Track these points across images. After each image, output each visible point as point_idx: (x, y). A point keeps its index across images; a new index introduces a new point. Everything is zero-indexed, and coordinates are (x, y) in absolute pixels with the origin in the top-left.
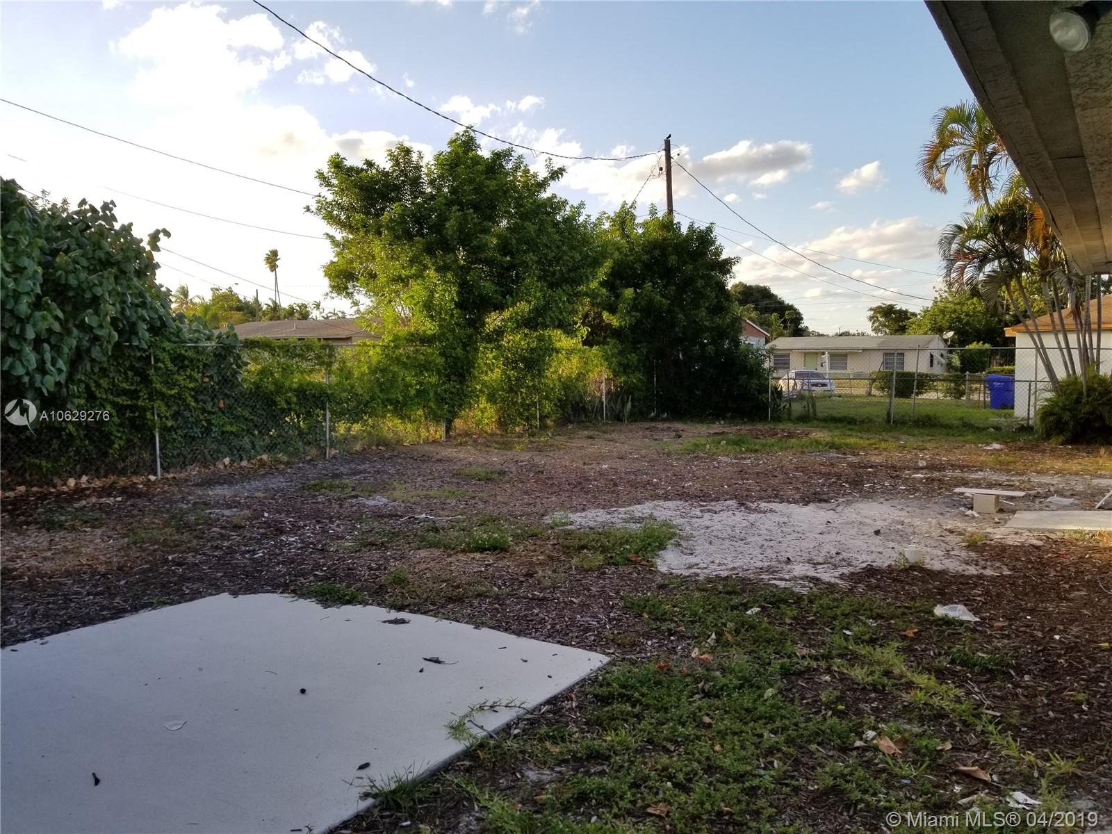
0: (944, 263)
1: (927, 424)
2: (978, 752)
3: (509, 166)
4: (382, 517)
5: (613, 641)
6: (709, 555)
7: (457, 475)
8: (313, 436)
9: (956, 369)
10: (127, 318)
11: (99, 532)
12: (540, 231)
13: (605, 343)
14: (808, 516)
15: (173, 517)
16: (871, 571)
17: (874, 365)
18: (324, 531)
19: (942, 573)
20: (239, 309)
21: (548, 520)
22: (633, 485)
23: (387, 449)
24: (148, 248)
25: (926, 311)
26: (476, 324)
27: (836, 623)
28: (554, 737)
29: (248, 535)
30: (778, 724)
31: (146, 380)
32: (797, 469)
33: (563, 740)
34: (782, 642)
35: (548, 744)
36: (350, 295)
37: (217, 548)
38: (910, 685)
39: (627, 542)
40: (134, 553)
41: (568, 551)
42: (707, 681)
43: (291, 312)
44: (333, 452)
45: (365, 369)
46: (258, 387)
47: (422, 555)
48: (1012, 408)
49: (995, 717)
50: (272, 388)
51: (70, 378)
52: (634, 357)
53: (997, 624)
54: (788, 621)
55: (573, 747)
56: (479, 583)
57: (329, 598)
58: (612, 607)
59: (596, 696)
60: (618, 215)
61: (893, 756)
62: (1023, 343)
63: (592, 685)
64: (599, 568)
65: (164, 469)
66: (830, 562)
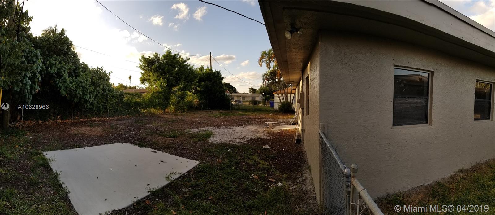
0: (263, 80)
1: (260, 110)
2: (272, 175)
3: (178, 57)
4: (151, 129)
5: (200, 158)
6: (220, 138)
7: (166, 121)
8: (137, 112)
9: (264, 100)
10: (104, 89)
11: (98, 128)
12: (184, 70)
13: (197, 94)
14: (239, 129)
15: (111, 127)
16: (251, 140)
17: (250, 99)
18: (139, 131)
19: (264, 139)
20: (123, 87)
21: (186, 131)
22: (203, 123)
23: (152, 115)
24: (108, 75)
25: (259, 89)
26: (171, 89)
27: (245, 151)
28: (188, 181)
29: (125, 131)
30: (235, 175)
31: (107, 100)
32: (236, 120)
33: (190, 182)
34: (235, 157)
35: (187, 182)
36: (145, 84)
37: (119, 133)
38: (259, 163)
39: (203, 136)
40: (104, 133)
41: (190, 138)
42: (220, 166)
43: (133, 88)
44: (141, 115)
45: (148, 99)
46: (127, 102)
47: (160, 138)
48: (274, 107)
49: (274, 168)
50: (130, 102)
51: (94, 100)
52: (203, 97)
53: (274, 148)
54: (236, 152)
55: (192, 183)
56: (171, 145)
57: (141, 146)
58: (200, 150)
59: (197, 171)
60: (200, 68)
61: (257, 179)
62: (276, 95)
63: (196, 168)
64: (197, 142)
65: (110, 117)
66: (244, 138)
